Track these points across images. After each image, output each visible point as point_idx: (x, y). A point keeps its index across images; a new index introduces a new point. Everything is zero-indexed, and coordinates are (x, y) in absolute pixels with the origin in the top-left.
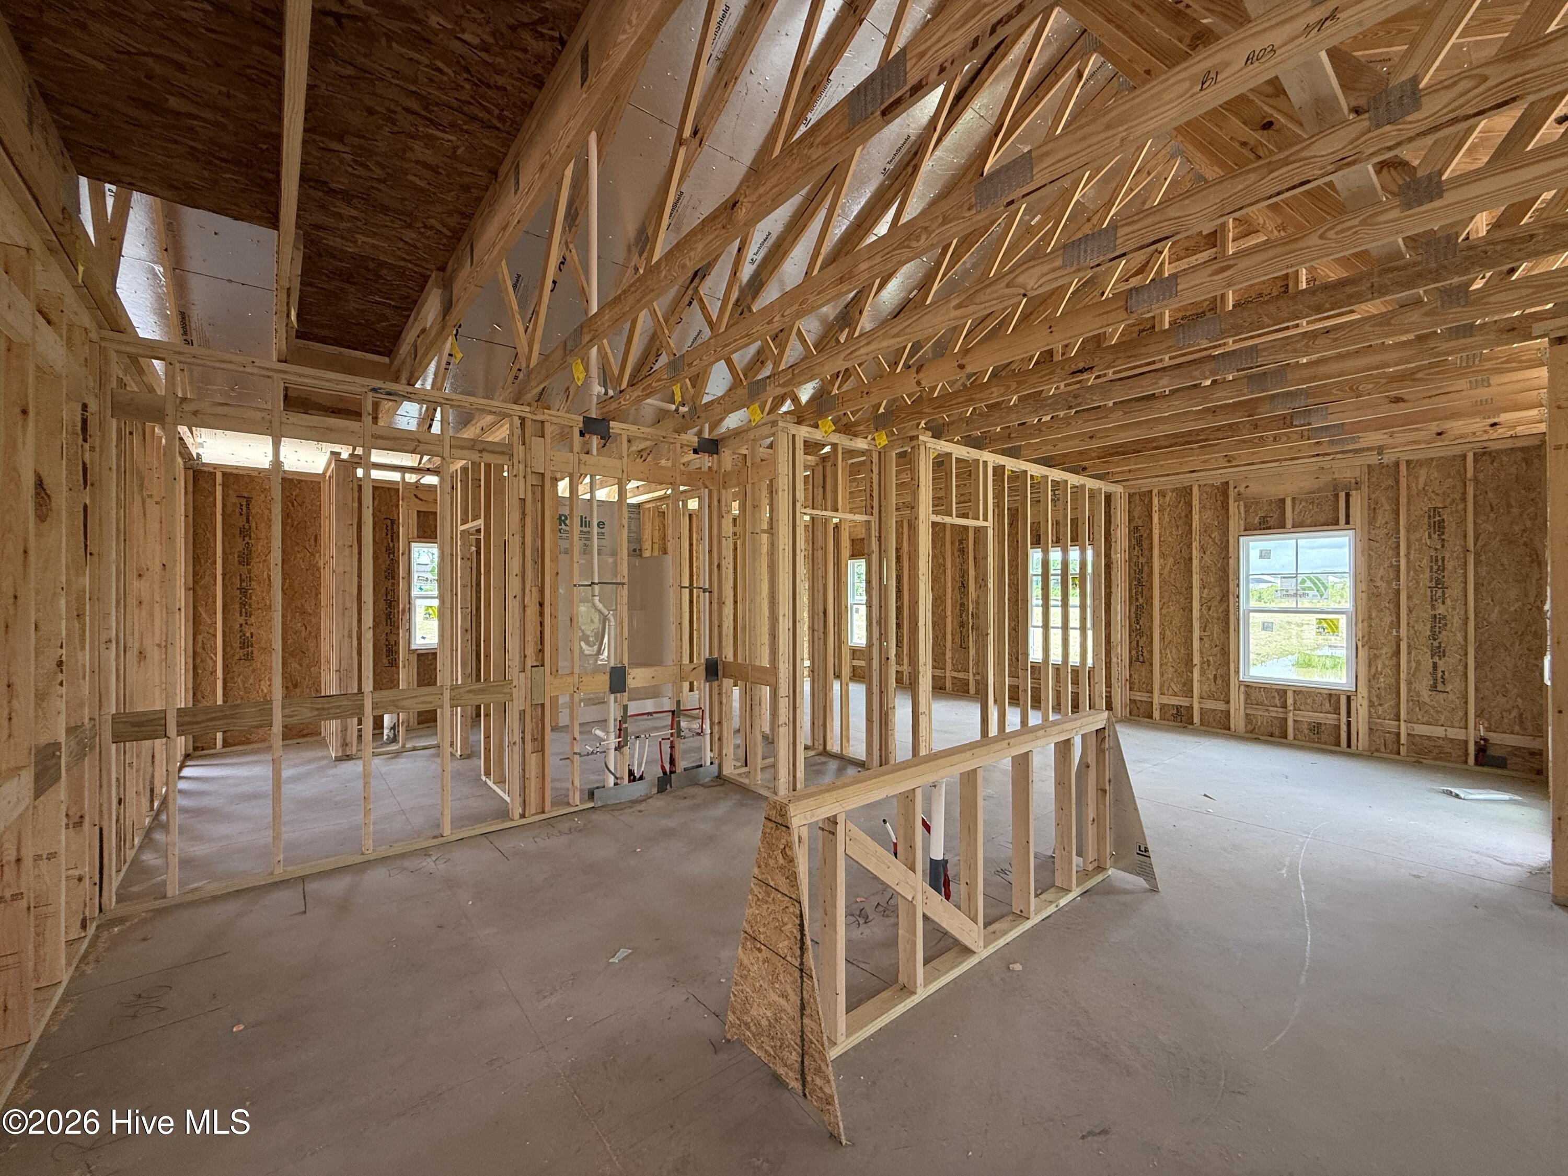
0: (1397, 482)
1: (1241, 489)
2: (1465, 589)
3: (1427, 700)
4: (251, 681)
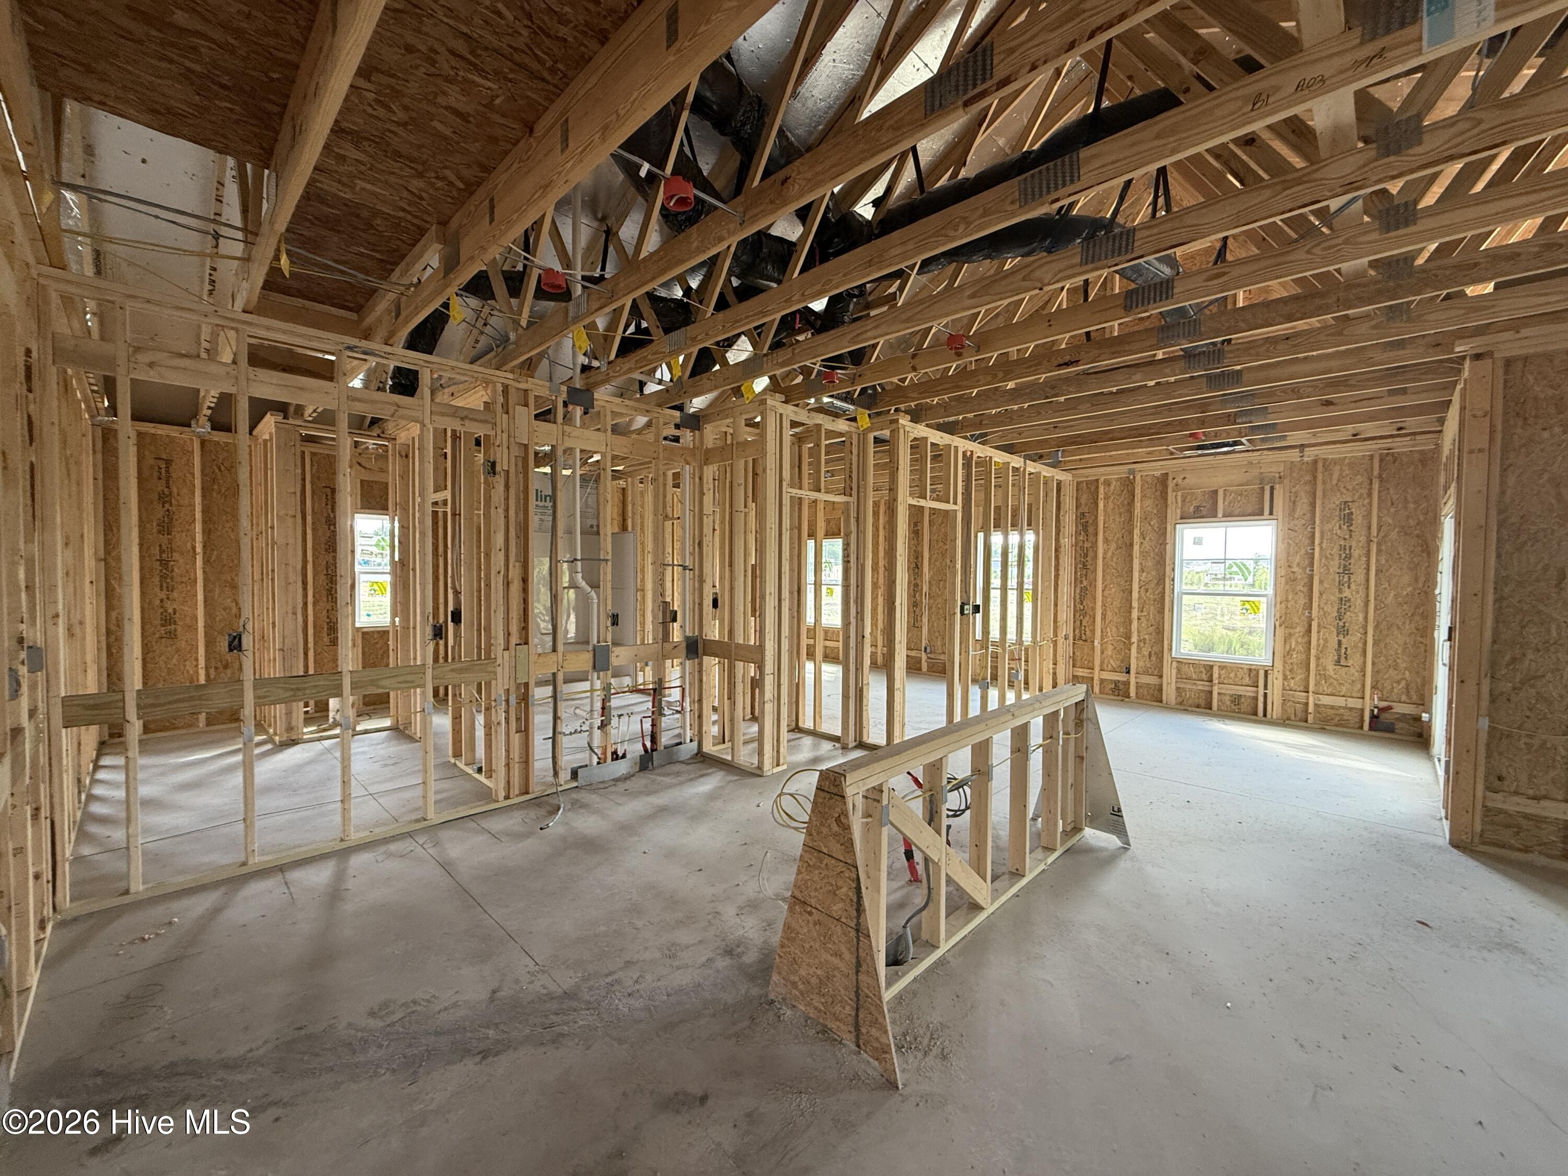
0: (1315, 477)
1: (1180, 481)
2: (1368, 574)
3: (1332, 674)
4: (174, 661)
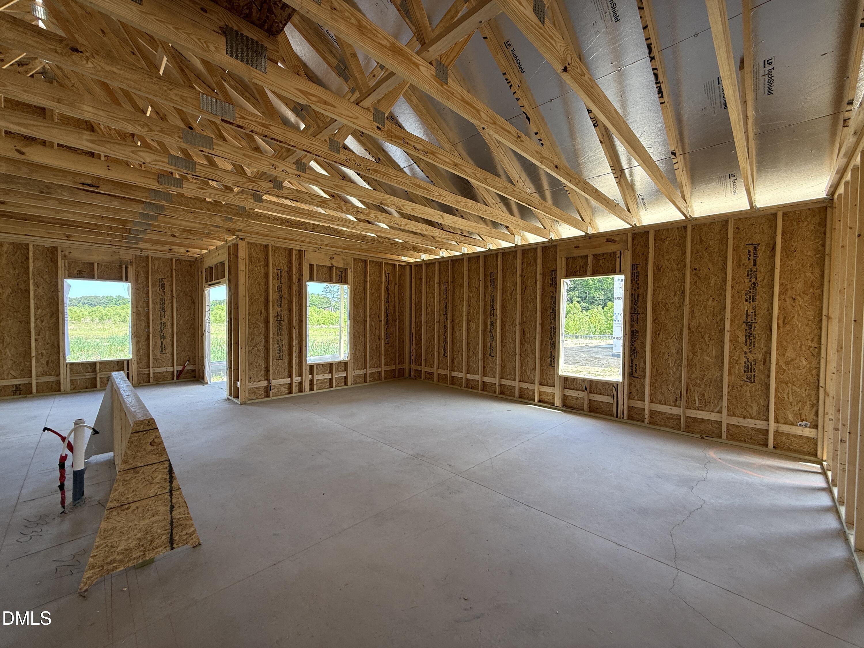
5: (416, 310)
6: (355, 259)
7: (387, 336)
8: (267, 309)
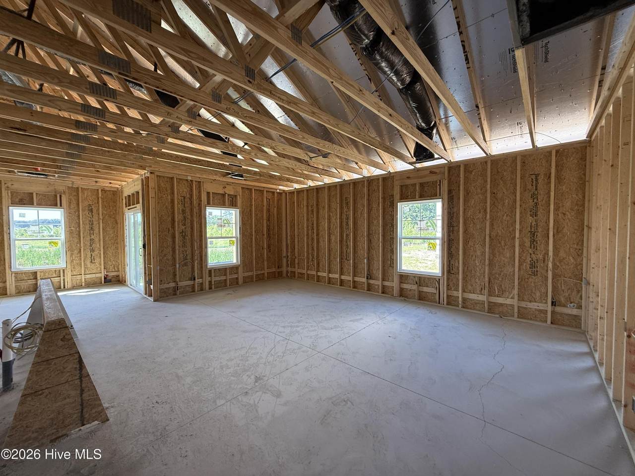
0: (78, 194)
3: (89, 266)
5: (291, 227)
6: (242, 188)
7: (269, 246)
8: (173, 227)
